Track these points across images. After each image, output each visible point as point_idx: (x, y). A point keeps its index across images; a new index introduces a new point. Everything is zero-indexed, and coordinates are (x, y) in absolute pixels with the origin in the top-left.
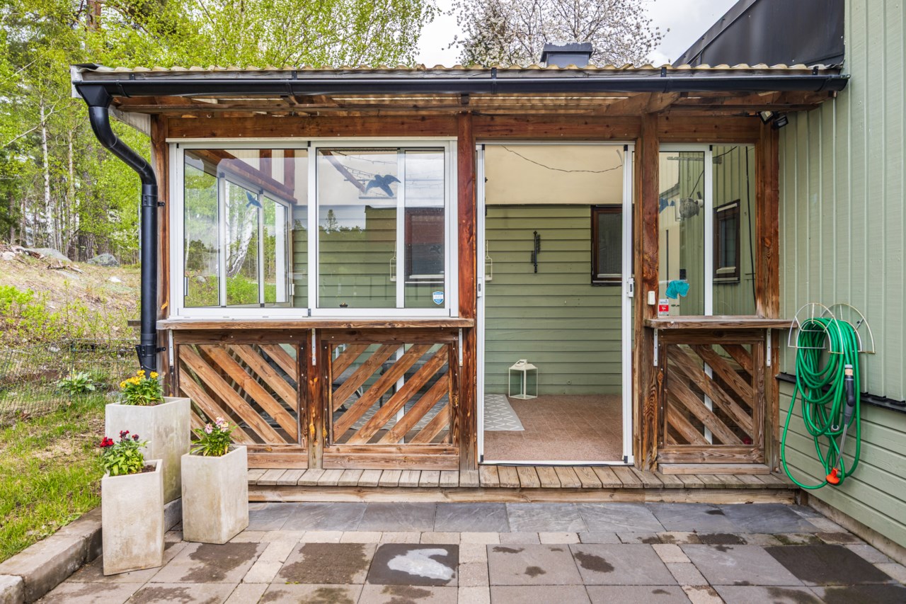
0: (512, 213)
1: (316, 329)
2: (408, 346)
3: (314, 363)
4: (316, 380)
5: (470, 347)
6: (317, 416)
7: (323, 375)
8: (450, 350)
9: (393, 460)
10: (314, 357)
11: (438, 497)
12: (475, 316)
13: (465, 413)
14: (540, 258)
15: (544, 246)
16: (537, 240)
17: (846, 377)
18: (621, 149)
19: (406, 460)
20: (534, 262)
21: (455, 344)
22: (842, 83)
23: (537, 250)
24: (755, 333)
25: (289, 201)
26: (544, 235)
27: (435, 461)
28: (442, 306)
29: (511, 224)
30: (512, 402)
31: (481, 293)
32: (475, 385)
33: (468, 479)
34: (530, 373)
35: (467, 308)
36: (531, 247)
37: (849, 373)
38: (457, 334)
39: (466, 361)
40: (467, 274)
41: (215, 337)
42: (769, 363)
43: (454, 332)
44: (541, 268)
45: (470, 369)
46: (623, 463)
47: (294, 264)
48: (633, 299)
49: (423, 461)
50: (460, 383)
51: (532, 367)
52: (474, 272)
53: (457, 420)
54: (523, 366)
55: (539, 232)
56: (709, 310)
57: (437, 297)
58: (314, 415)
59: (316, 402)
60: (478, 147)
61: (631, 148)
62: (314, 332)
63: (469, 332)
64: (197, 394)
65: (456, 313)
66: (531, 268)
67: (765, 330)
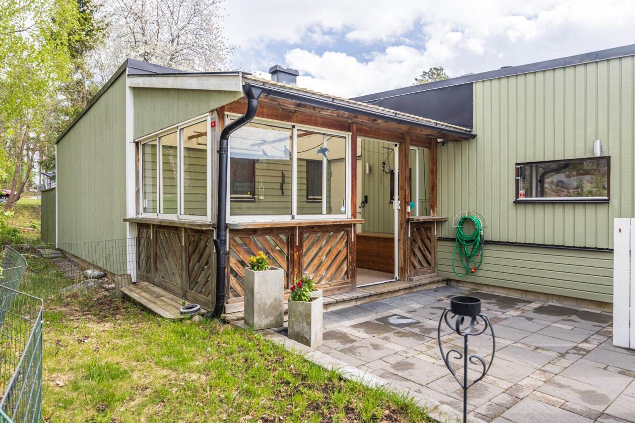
1: (299, 227)
2: (332, 234)
3: (297, 244)
4: (297, 253)
5: (355, 232)
6: (297, 273)
7: (300, 251)
8: (348, 234)
9: (329, 291)
10: (297, 241)
11: (354, 303)
14: (285, 187)
16: (283, 177)
17: (481, 235)
19: (333, 290)
20: (282, 189)
21: (350, 231)
23: (283, 182)
24: (431, 223)
27: (344, 288)
28: (345, 213)
33: (355, 295)
35: (355, 214)
36: (280, 180)
37: (482, 234)
38: (351, 227)
39: (354, 239)
41: (251, 233)
42: (435, 234)
44: (285, 193)
45: (355, 243)
46: (395, 280)
49: (339, 289)
50: (352, 250)
52: (356, 197)
53: (351, 267)
55: (284, 172)
56: (417, 215)
58: (296, 273)
59: (297, 265)
62: (297, 228)
63: (355, 225)
64: (239, 267)
65: (350, 216)
66: (281, 192)
67: (434, 222)
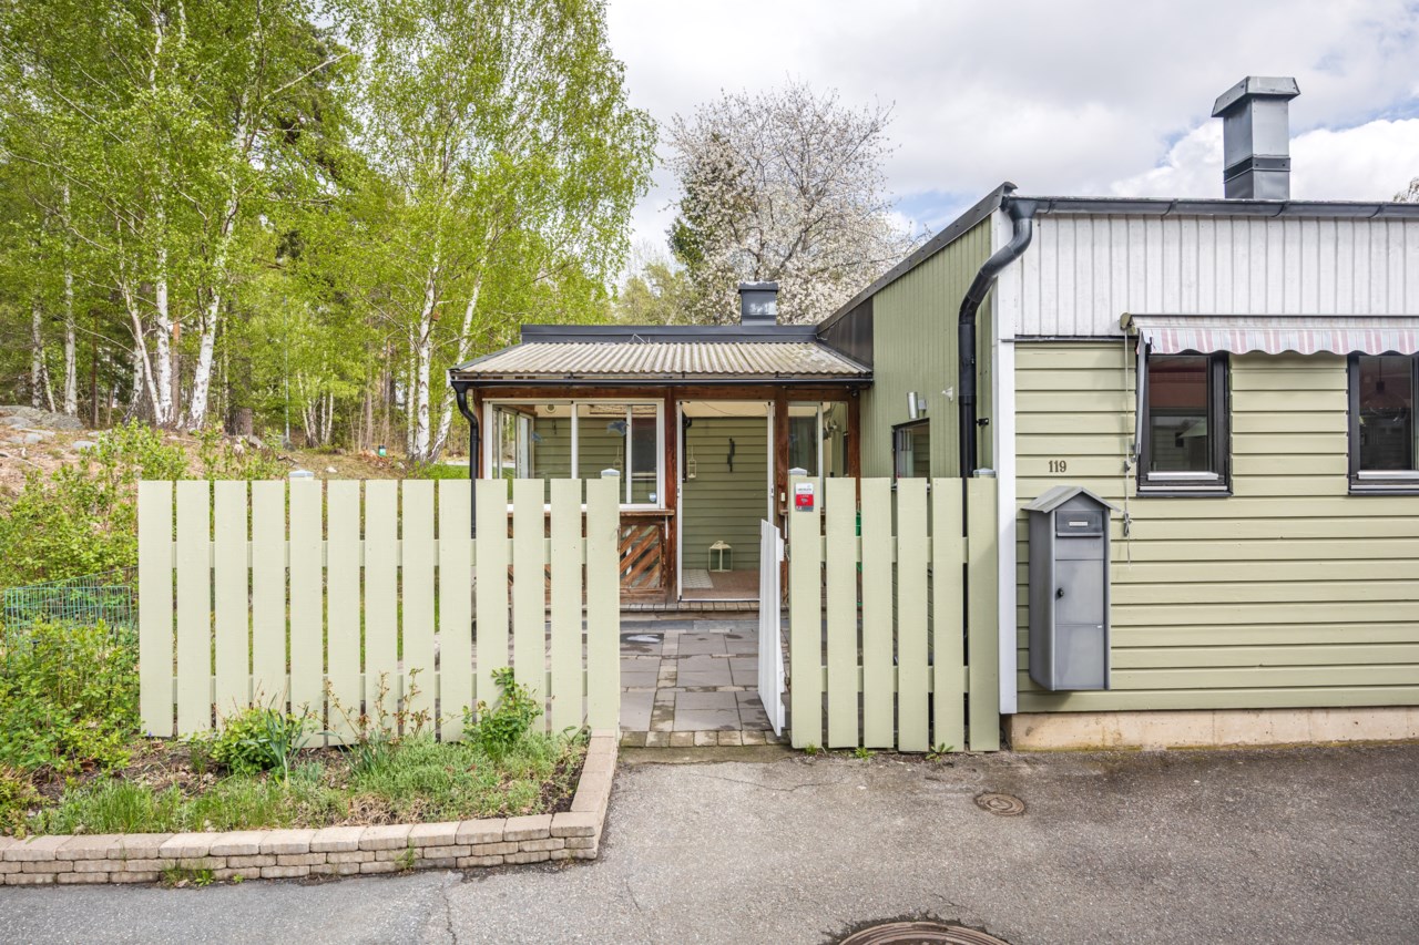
0: (712, 424)
2: (634, 527)
5: (673, 528)
8: (660, 530)
11: (653, 618)
12: (675, 509)
13: (670, 568)
14: (735, 460)
15: (737, 450)
16: (733, 445)
18: (767, 403)
19: (633, 598)
20: (730, 462)
21: (663, 526)
22: (872, 383)
23: (732, 453)
25: (531, 415)
26: (737, 442)
27: (651, 598)
28: (655, 502)
29: (711, 432)
30: (710, 574)
31: (680, 494)
32: (675, 551)
33: (670, 607)
34: (725, 551)
35: (671, 503)
36: (727, 450)
38: (664, 520)
39: (670, 536)
40: (670, 483)
43: (663, 518)
44: (735, 468)
45: (673, 541)
47: (536, 464)
48: (774, 497)
49: (643, 598)
50: (666, 550)
51: (727, 547)
52: (675, 482)
53: (664, 573)
54: (720, 546)
55: (734, 439)
57: (652, 497)
60: (678, 403)
61: (772, 404)
63: (672, 519)
65: (663, 506)
66: (727, 468)
